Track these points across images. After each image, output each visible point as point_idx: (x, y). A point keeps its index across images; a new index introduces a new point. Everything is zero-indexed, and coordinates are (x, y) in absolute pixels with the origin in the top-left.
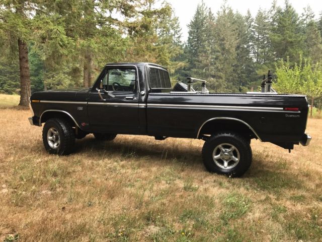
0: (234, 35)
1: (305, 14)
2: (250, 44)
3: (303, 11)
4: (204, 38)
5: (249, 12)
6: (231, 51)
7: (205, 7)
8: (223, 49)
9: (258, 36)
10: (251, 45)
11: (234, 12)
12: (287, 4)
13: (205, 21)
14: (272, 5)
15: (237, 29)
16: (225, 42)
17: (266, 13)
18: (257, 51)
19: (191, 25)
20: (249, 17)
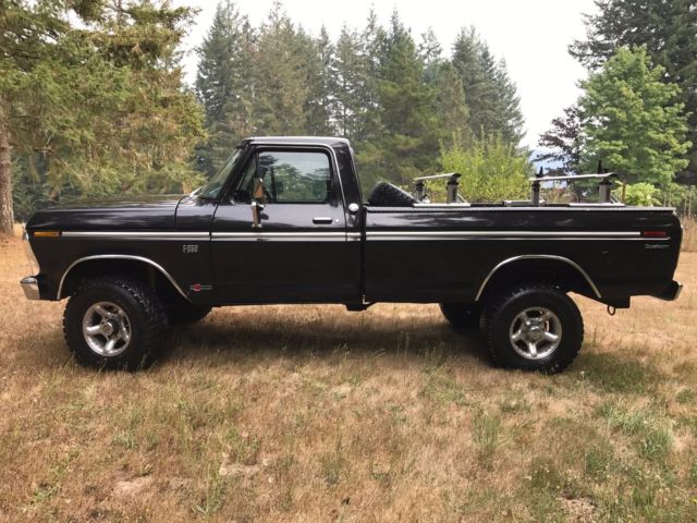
0: (298, 78)
1: (425, 45)
2: (330, 97)
3: (422, 41)
4: (236, 80)
5: (323, 33)
6: (294, 111)
7: (234, 13)
8: (279, 106)
9: (345, 82)
10: (332, 101)
11: (296, 30)
12: (395, 24)
13: (236, 42)
14: (369, 23)
15: (303, 66)
16: (282, 90)
17: (358, 37)
18: (343, 113)
19: (205, 51)
20: (326, 43)
